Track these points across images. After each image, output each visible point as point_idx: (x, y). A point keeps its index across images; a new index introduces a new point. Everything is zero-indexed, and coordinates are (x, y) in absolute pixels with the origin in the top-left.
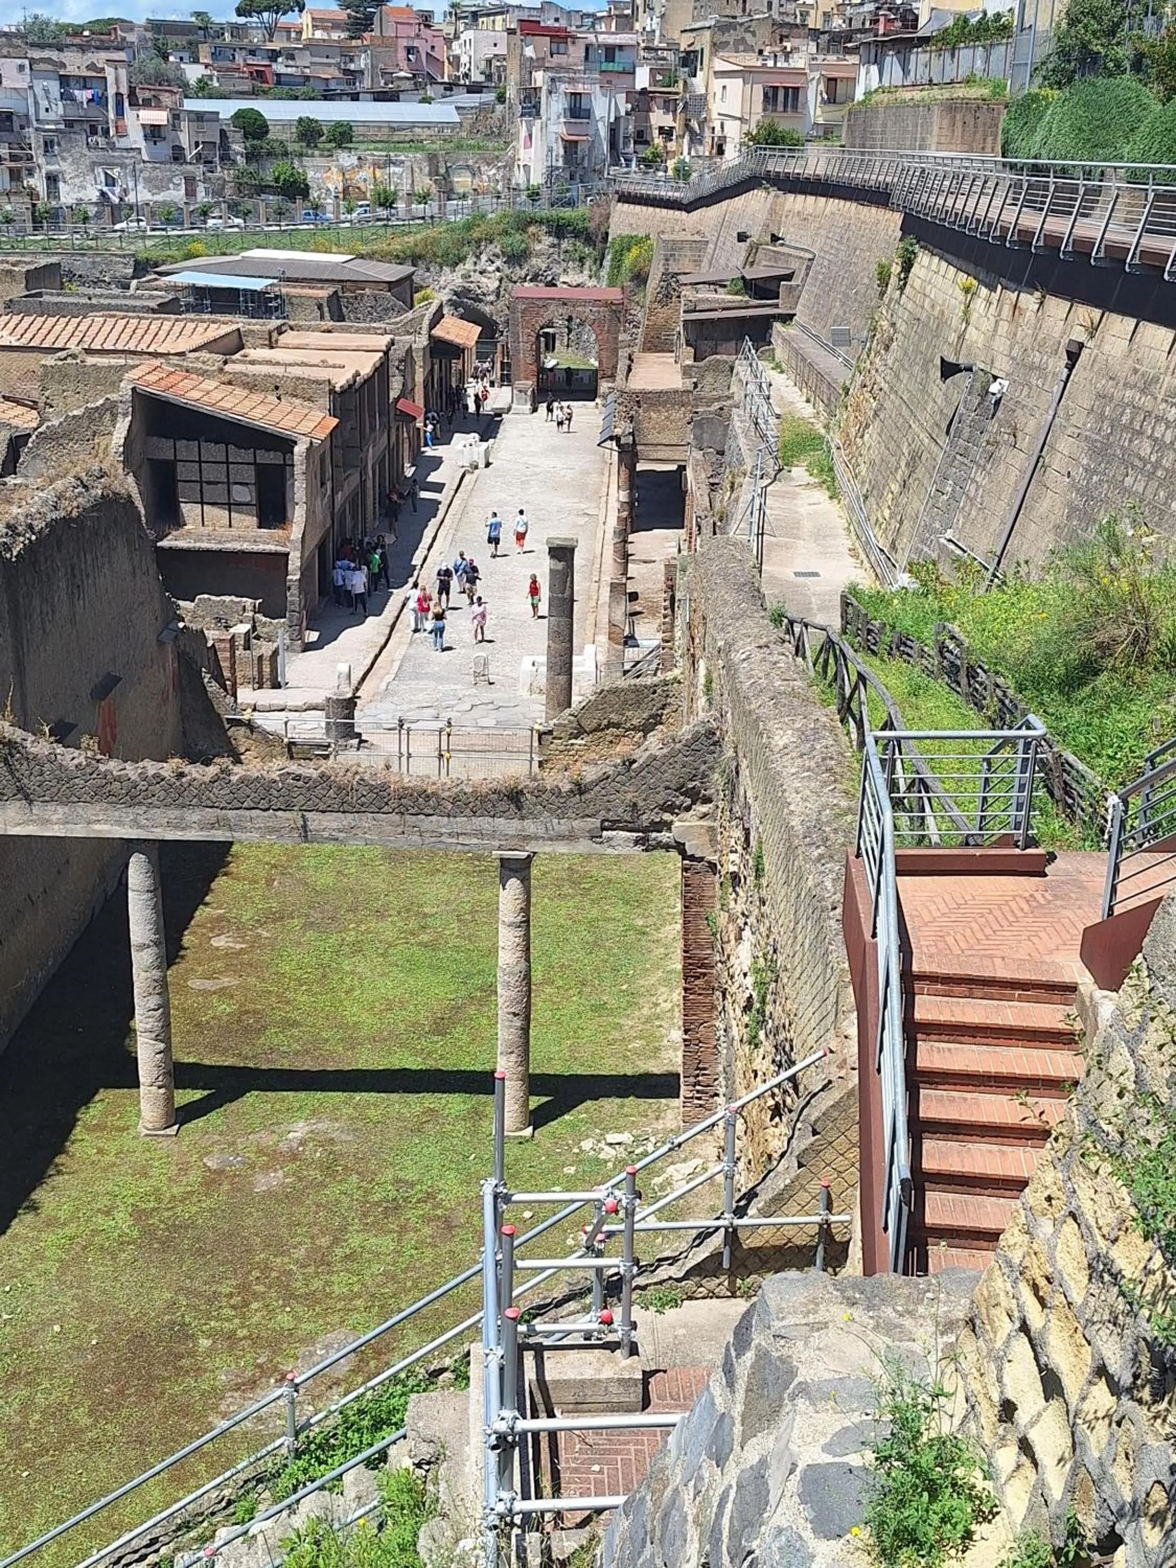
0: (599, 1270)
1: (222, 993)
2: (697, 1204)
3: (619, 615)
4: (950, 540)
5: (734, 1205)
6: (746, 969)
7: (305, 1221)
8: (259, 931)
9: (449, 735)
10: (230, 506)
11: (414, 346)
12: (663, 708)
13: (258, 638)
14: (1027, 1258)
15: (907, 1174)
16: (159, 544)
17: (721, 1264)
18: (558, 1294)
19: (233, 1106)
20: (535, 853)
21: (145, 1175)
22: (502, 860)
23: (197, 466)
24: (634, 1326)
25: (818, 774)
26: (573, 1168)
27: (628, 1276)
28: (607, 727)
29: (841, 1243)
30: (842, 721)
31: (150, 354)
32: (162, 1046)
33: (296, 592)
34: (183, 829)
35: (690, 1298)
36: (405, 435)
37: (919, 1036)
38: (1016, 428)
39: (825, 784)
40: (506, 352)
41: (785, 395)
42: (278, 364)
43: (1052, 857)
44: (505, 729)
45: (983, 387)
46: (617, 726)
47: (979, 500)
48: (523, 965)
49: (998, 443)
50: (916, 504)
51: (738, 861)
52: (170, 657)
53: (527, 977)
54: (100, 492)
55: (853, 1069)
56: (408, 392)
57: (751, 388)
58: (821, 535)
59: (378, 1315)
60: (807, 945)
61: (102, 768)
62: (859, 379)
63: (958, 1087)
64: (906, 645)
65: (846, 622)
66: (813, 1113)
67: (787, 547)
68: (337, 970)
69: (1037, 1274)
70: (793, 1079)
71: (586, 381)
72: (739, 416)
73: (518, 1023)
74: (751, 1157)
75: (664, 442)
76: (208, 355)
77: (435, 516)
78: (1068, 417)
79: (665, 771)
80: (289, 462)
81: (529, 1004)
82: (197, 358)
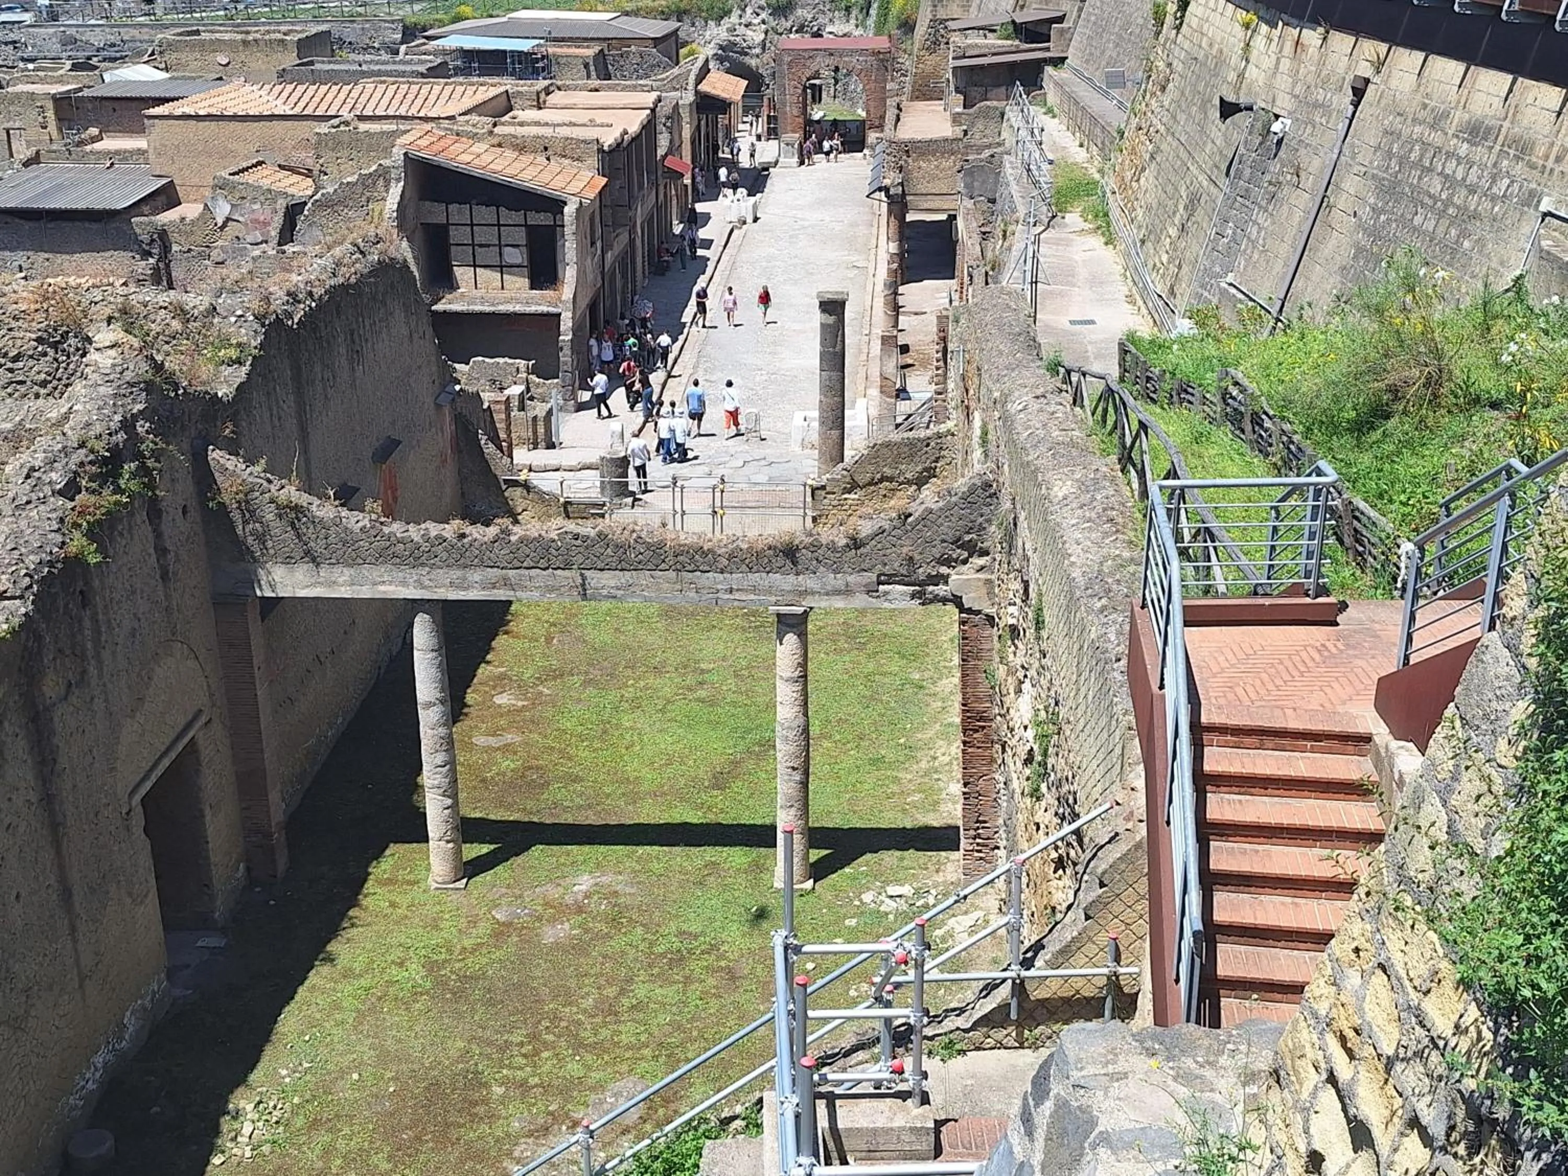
0: (888, 1021)
1: (506, 749)
2: (979, 956)
3: (891, 367)
4: (1231, 284)
5: (1021, 957)
6: (1026, 722)
7: (592, 972)
8: (540, 688)
9: (722, 491)
10: (502, 268)
11: (680, 102)
12: (937, 460)
13: (532, 399)
14: (1334, 1010)
15: (1199, 926)
16: (433, 308)
17: (1008, 1014)
18: (846, 1044)
19: (519, 860)
20: (811, 608)
21: (436, 927)
22: (778, 615)
23: (469, 229)
24: (925, 1075)
25: (1098, 525)
26: (855, 921)
27: (918, 1026)
28: (881, 481)
29: (1129, 995)
30: (1122, 471)
31: (420, 118)
32: (449, 802)
33: (569, 353)
34: (466, 589)
35: (978, 1049)
36: (673, 192)
37: (1208, 788)
38: (1299, 167)
39: (1106, 534)
40: (772, 106)
41: (1057, 140)
42: (547, 124)
43: (1343, 606)
44: (777, 485)
45: (1264, 126)
46: (890, 479)
47: (1261, 242)
48: (801, 720)
49: (1280, 183)
50: (1195, 248)
51: (1016, 614)
52: (448, 419)
53: (806, 731)
54: (376, 258)
55: (1141, 821)
56: (675, 149)
57: (1023, 133)
58: (1096, 281)
59: (665, 1063)
60: (1090, 697)
61: (386, 530)
62: (1134, 122)
63: (1250, 839)
64: (1188, 393)
65: (1124, 370)
66: (1101, 865)
67: (1061, 294)
68: (618, 726)
69: (1344, 1026)
70: (1077, 833)
71: (854, 132)
72: (1011, 163)
73: (797, 777)
74: (1034, 909)
75: (934, 191)
76: (477, 118)
77: (704, 273)
78: (1354, 155)
79: (942, 524)
80: (558, 223)
81: (807, 756)
82: (467, 122)
